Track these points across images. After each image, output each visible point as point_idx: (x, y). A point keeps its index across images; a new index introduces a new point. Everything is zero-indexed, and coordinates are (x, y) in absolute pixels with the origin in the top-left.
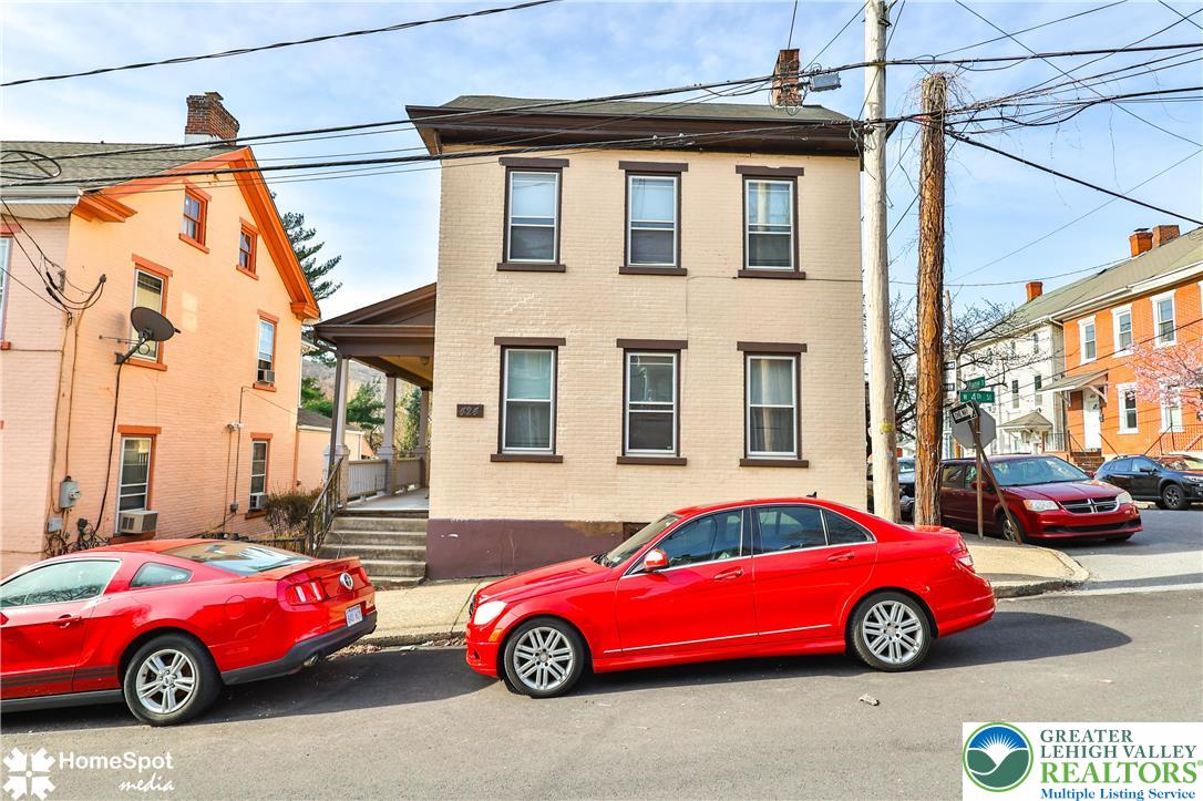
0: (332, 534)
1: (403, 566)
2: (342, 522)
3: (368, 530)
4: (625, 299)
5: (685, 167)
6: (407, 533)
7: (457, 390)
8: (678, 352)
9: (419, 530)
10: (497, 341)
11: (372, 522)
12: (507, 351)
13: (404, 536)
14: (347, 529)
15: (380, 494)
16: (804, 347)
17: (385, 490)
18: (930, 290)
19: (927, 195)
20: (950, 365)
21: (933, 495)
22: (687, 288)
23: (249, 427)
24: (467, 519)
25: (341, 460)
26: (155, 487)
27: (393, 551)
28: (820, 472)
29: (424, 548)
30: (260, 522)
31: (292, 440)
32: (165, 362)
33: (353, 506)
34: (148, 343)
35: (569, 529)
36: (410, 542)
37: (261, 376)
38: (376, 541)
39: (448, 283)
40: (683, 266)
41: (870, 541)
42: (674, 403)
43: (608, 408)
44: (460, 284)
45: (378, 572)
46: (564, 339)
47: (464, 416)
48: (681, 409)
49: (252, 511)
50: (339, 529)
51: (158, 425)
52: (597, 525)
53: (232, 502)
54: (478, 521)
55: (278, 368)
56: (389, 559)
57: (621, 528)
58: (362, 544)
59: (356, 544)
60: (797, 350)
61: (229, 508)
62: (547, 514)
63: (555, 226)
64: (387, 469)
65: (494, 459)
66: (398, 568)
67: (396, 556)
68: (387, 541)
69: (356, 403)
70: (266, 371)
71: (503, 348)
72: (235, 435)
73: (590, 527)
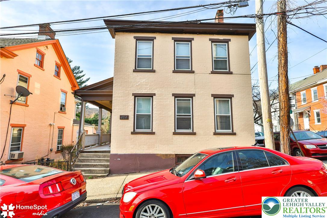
0: (79, 159)
1: (101, 170)
2: (82, 155)
3: (91, 157)
4: (175, 81)
5: (193, 39)
6: (103, 158)
7: (120, 111)
8: (192, 97)
9: (108, 157)
10: (133, 94)
11: (92, 155)
12: (136, 98)
13: (103, 159)
14: (83, 157)
15: (97, 145)
16: (233, 96)
17: (98, 144)
18: (284, 72)
19: (281, 39)
20: (292, 98)
21: (288, 144)
22: (195, 77)
23: (57, 124)
24: (123, 153)
25: (82, 134)
26: (23, 144)
27: (99, 165)
28: (240, 136)
29: (109, 163)
30: (59, 154)
31: (71, 129)
32: (28, 104)
33: (86, 150)
34: (22, 97)
35: (157, 156)
36: (104, 161)
37: (61, 109)
38: (93, 161)
39: (117, 76)
40: (193, 70)
41: (287, 165)
42: (191, 114)
43: (170, 116)
44: (121, 76)
45: (93, 172)
46: (155, 94)
47: (122, 119)
48: (194, 116)
49: (58, 151)
50: (81, 157)
51: (25, 124)
52: (167, 155)
53: (51, 148)
54: (127, 154)
55: (67, 107)
56: (97, 167)
57: (174, 156)
58: (88, 162)
59: (87, 162)
60: (231, 97)
61: (50, 150)
62: (150, 151)
63: (152, 58)
64: (99, 137)
65: (132, 133)
66: (100, 170)
67: (100, 166)
68: (97, 161)
69: (94, 119)
70: (63, 108)
71: (135, 97)
72: (52, 127)
73: (164, 156)
